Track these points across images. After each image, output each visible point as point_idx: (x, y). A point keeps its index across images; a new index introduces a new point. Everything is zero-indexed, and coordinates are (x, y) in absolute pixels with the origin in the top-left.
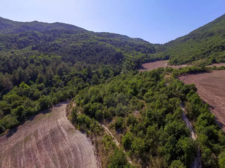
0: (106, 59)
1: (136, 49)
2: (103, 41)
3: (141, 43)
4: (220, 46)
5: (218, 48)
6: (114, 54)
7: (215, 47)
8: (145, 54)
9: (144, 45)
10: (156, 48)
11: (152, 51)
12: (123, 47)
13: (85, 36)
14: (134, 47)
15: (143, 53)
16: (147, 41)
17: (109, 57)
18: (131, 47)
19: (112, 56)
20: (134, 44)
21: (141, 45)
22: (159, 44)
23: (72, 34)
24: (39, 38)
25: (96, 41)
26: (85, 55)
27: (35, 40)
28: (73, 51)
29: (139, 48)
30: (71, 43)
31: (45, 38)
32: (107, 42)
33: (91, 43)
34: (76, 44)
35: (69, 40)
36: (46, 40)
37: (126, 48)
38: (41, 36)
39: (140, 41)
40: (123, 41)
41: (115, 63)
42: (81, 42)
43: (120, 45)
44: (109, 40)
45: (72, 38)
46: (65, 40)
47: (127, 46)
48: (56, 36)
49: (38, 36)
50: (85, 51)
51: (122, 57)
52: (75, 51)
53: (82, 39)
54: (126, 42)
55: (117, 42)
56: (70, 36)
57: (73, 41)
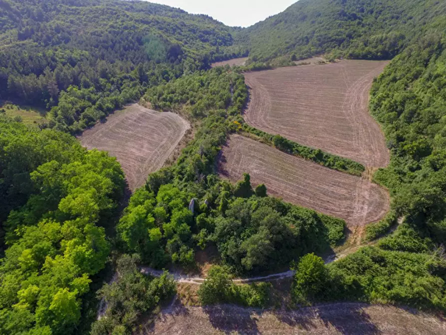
0: (158, 56)
1: (200, 37)
2: (144, 24)
3: (209, 25)
4: (305, 38)
6: (169, 48)
7: (300, 40)
8: (215, 48)
9: (214, 30)
10: (234, 35)
11: (228, 41)
12: (180, 34)
13: (109, 11)
14: (198, 34)
15: (212, 44)
17: (161, 52)
18: (192, 34)
19: (166, 51)
20: (198, 29)
21: (208, 29)
22: (240, 28)
23: (81, 6)
24: (16, 12)
25: (132, 23)
26: (122, 49)
27: (11, 17)
28: (100, 42)
29: (206, 36)
30: (86, 25)
31: (29, 13)
32: (152, 23)
33: (126, 28)
34: (99, 29)
35: (79, 19)
36: (33, 18)
37: (184, 36)
38: (18, 7)
39: (206, 21)
40: (178, 22)
41: (172, 61)
42: (106, 25)
43: (174, 30)
44: (153, 20)
45: (84, 15)
46: (72, 19)
47: (186, 32)
48: (50, 10)
49: (12, 7)
50: (120, 43)
51: (182, 53)
52: (104, 42)
53: (104, 17)
54: (183, 25)
55: (168, 25)
56: (78, 9)
57: (90, 21)
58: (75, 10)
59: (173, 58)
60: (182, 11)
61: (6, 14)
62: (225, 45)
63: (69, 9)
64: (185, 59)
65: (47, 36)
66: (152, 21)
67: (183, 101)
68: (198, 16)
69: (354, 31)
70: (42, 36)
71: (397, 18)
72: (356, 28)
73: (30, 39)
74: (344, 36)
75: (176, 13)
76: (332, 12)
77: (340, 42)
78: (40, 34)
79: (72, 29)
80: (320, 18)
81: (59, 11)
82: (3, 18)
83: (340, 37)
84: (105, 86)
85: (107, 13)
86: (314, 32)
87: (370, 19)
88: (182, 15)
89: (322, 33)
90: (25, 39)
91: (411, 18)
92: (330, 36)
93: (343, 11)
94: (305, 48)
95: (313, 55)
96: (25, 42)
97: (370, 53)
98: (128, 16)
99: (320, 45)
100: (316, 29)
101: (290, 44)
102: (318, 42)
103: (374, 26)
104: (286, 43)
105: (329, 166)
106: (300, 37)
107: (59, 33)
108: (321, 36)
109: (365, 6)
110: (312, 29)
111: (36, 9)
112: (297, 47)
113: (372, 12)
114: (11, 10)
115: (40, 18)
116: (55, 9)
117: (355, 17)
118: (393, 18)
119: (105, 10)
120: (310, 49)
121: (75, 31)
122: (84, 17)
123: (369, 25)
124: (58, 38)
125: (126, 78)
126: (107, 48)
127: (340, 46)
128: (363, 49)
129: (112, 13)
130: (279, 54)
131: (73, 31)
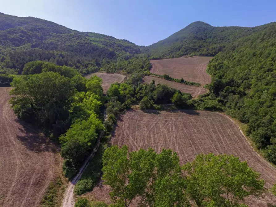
1: (124, 49)
2: (95, 42)
3: (128, 44)
4: (178, 48)
5: (177, 49)
7: (175, 49)
8: (132, 54)
9: (131, 46)
10: (141, 49)
11: (138, 52)
12: (113, 47)
13: (77, 36)
14: (122, 48)
15: (130, 53)
16: (133, 43)
17: (105, 54)
18: (119, 48)
19: (108, 54)
20: (122, 46)
21: (128, 46)
22: (144, 46)
23: (62, 33)
24: (30, 36)
25: (89, 41)
26: (85, 52)
27: (27, 38)
28: (74, 49)
29: (127, 49)
30: (65, 42)
31: (36, 36)
32: (98, 42)
33: (86, 43)
34: (72, 44)
35: (62, 39)
36: (38, 39)
37: (115, 48)
38: (31, 34)
39: (126, 42)
40: (112, 42)
41: (111, 58)
42: (75, 42)
43: (110, 46)
45: (64, 37)
46: (58, 39)
47: (116, 46)
48: (47, 35)
49: (28, 33)
50: (84, 50)
51: (115, 55)
52: (76, 49)
53: (74, 39)
54: (115, 43)
55: (107, 43)
56: (61, 35)
57: (67, 40)
58: (59, 35)
60: (113, 38)
61: (25, 37)
62: (137, 53)
63: (56, 35)
64: (117, 57)
65: (47, 46)
66: (98, 41)
67: (121, 69)
68: (122, 40)
69: (202, 45)
70: (44, 46)
71: (223, 40)
72: (203, 43)
73: (38, 47)
74: (197, 47)
75: (110, 39)
76: (191, 36)
77: (195, 49)
78: (43, 45)
79: (58, 44)
80: (185, 39)
81: (51, 36)
82: (23, 38)
83: (195, 47)
84: (80, 67)
85: (76, 37)
86: (182, 46)
87: (210, 40)
88: (113, 39)
89: (186, 46)
90: (35, 48)
91: (229, 40)
92: (190, 47)
93: (196, 36)
94: (178, 53)
95: (182, 55)
96: (35, 49)
97: (209, 53)
98: (86, 38)
99: (186, 51)
100: (183, 44)
101: (171, 51)
102: (184, 50)
103: (212, 43)
104: (169, 51)
105: (186, 84)
106: (176, 48)
107: (52, 45)
108: (186, 47)
109: (207, 35)
110: (181, 44)
111: (39, 34)
112: (174, 52)
113: (211, 37)
114: (28, 35)
115: (42, 39)
116: (49, 35)
117: (202, 39)
118: (221, 40)
119: (75, 36)
120: (181, 53)
121: (60, 44)
122: (64, 38)
123: (209, 42)
124: (52, 47)
125: (89, 64)
126: (77, 52)
127: (195, 51)
128: (206, 52)
129: (78, 37)
130: (165, 56)
131: (59, 44)
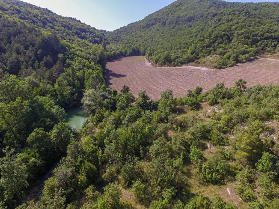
0: (14, 55)
6: (38, 40)
17: (22, 48)
18: (67, 30)
19: (34, 46)
29: (83, 34)
37: (58, 30)
41: (48, 66)
44: (12, 8)
47: (59, 27)
55: (35, 17)
59: (49, 58)
64: (72, 59)
